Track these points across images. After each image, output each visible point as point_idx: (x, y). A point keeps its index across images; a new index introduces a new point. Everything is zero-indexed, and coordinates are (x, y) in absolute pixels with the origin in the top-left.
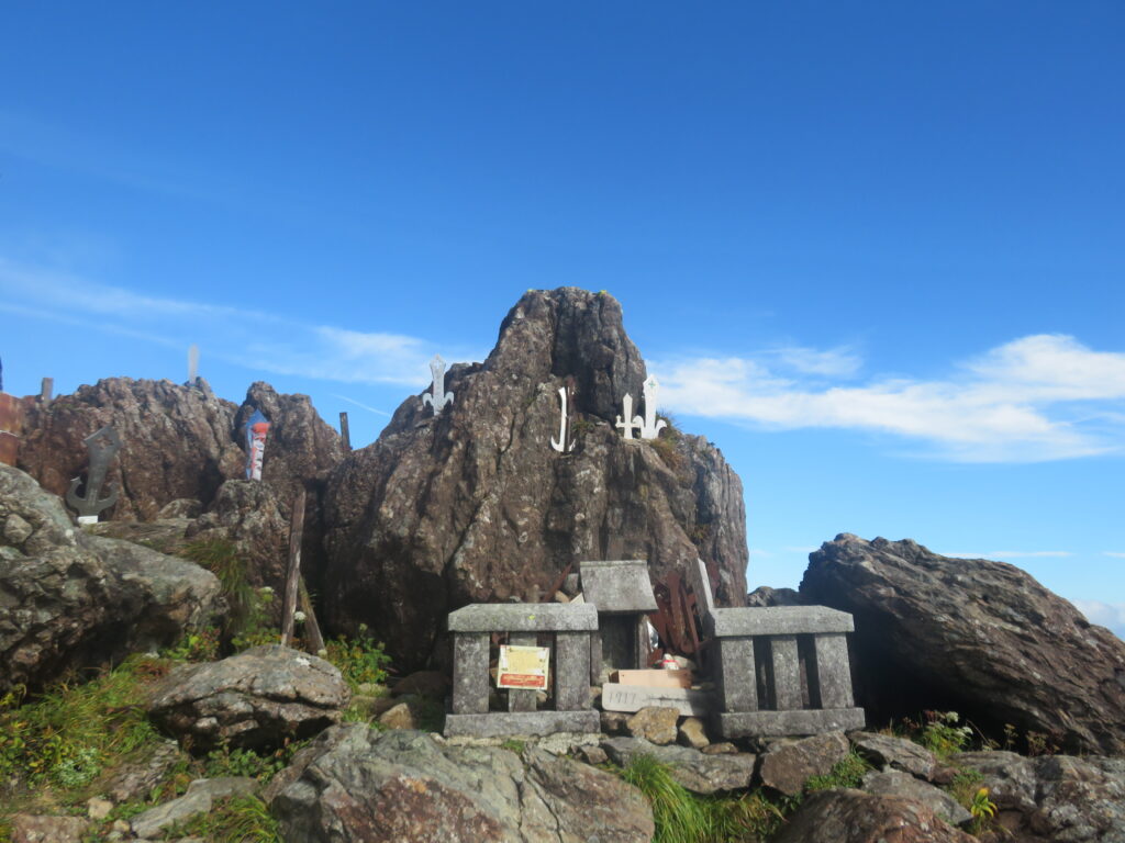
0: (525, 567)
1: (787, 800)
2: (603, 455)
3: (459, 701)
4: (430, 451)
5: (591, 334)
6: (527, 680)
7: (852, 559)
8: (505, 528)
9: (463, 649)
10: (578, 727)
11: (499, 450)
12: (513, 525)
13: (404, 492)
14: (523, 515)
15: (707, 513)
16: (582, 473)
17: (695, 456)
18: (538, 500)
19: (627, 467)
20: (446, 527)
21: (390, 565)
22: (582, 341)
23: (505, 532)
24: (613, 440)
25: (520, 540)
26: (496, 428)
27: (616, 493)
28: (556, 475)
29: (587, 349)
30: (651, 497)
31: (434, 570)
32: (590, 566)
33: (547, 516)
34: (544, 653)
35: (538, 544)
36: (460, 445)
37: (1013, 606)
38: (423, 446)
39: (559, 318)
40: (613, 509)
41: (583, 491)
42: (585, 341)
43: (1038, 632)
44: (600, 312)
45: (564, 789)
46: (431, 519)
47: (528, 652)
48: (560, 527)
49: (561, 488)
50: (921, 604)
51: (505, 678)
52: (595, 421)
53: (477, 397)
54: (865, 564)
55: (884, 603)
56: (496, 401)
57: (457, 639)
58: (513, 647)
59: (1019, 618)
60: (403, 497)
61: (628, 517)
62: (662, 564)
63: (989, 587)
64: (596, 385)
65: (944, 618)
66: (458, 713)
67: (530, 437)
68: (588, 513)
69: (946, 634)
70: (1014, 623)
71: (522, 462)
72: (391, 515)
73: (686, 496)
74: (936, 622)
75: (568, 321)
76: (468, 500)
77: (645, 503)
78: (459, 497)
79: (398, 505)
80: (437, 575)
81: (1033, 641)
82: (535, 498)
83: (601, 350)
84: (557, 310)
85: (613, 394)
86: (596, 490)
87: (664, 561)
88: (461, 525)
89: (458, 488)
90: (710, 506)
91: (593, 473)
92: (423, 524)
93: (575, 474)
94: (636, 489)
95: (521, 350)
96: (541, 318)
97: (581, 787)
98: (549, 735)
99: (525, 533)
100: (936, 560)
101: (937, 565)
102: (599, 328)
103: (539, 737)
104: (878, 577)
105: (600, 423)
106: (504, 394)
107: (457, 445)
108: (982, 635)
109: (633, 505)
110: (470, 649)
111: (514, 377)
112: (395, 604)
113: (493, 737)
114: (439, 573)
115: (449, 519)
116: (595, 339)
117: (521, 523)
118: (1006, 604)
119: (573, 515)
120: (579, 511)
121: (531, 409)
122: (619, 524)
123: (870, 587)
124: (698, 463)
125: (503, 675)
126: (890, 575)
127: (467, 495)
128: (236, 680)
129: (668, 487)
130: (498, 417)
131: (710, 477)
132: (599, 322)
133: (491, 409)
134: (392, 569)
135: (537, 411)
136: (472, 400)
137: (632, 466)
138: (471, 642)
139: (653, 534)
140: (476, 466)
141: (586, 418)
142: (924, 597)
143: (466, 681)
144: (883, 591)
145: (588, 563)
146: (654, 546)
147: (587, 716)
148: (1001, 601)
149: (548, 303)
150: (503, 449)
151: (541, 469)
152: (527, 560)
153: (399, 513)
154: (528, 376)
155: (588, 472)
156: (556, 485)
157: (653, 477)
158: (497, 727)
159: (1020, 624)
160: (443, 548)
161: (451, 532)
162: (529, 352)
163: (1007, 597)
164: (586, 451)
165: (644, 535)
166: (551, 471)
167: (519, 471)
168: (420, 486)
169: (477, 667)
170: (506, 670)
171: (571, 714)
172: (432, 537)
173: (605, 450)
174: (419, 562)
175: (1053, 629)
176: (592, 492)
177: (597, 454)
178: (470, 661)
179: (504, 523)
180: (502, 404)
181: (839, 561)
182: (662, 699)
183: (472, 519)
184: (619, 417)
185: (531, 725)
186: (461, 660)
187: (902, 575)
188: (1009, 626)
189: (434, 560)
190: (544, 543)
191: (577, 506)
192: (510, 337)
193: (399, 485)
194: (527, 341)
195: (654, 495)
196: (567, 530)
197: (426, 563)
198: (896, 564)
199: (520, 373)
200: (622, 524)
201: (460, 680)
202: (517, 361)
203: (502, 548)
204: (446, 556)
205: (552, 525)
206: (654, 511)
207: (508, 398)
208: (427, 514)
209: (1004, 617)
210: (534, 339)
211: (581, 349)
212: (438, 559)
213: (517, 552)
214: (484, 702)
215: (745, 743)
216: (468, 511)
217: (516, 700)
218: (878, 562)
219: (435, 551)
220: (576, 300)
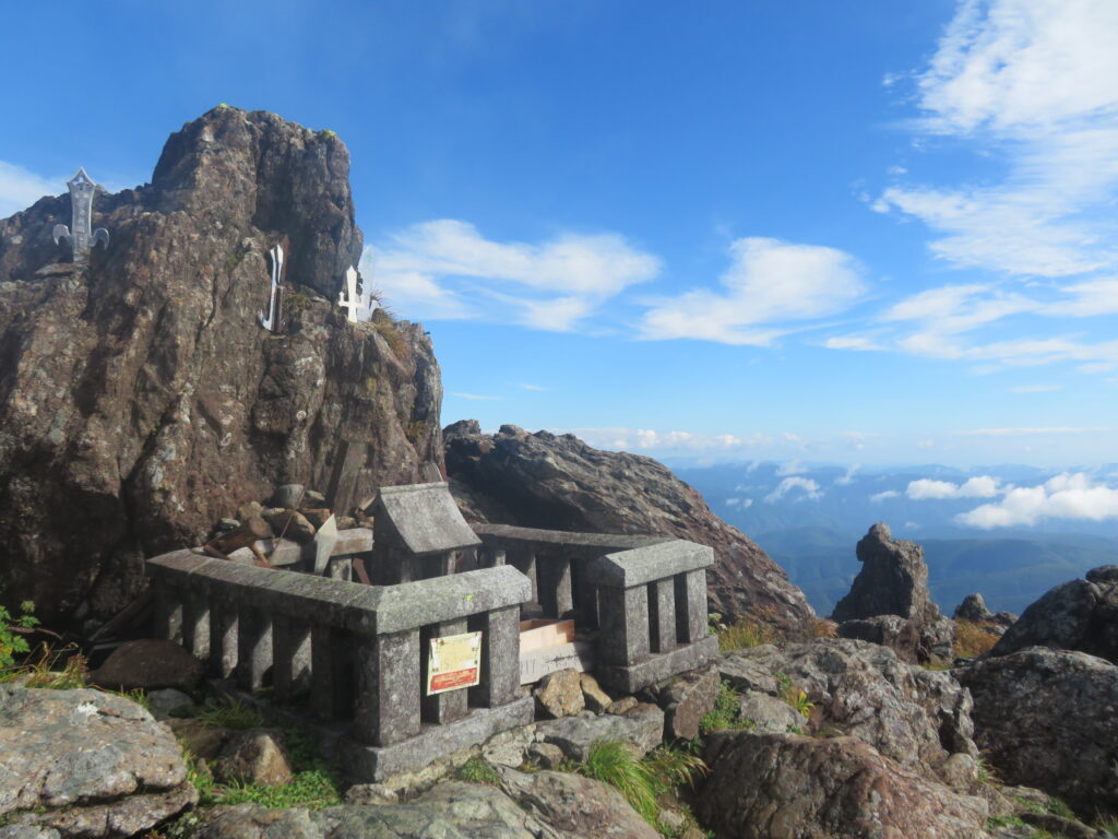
0: (231, 478)
1: (689, 745)
2: (323, 338)
3: (388, 727)
4: (85, 315)
5: (315, 184)
6: (459, 677)
7: (534, 455)
8: (203, 428)
9: (390, 654)
10: (516, 721)
11: (202, 323)
12: (214, 425)
13: (51, 375)
14: (227, 411)
15: (424, 409)
16: (303, 360)
17: (416, 347)
18: (243, 391)
19: (356, 356)
20: (123, 428)
21: (24, 483)
22: (299, 191)
23: (204, 433)
24: (337, 320)
25: (222, 444)
26: (197, 293)
27: (335, 386)
28: (267, 361)
29: (306, 202)
30: (380, 392)
31: (107, 490)
32: (391, 492)
33: (252, 411)
34: (475, 639)
35: (241, 448)
36: (151, 314)
37: (668, 497)
38: (74, 307)
39: (264, 154)
40: (331, 405)
41: (303, 382)
42: (304, 191)
43: (686, 519)
44: (329, 158)
45: (573, 821)
46: (104, 417)
47: (460, 641)
48: (275, 427)
49: (273, 378)
50: (604, 498)
51: (436, 681)
52: (308, 294)
53: (171, 247)
54: (550, 460)
55: (568, 497)
56: (196, 255)
57: (382, 642)
58: (445, 639)
59: (674, 508)
60: (50, 383)
61: (350, 415)
62: (385, 468)
63: (650, 481)
64: (316, 251)
65: (625, 511)
66: (387, 745)
67: (235, 309)
68: (310, 410)
69: (625, 525)
70: (671, 512)
71: (223, 340)
72: (33, 411)
73: (408, 390)
74: (618, 515)
75: (278, 160)
76: (160, 393)
77: (373, 400)
78: (142, 386)
79: (43, 395)
80: (111, 495)
81: (684, 527)
82: (238, 388)
83: (328, 208)
84: (261, 142)
85: (335, 264)
86: (320, 382)
87: (387, 464)
88: (148, 426)
89: (142, 374)
90: (429, 402)
91: (316, 360)
92: (91, 425)
93: (293, 361)
94: (362, 382)
95: (225, 189)
96: (241, 147)
97: (587, 811)
98: (488, 740)
99: (229, 435)
100: (599, 455)
101: (601, 460)
102: (327, 179)
103: (480, 747)
104: (561, 472)
105: (318, 299)
106: (207, 248)
107: (145, 314)
108: (654, 525)
109: (357, 402)
110: (399, 653)
111: (219, 225)
112: (24, 537)
113: (432, 763)
114: (116, 495)
115: (129, 418)
116: (321, 191)
117: (226, 421)
118: (663, 495)
119: (293, 413)
120: (300, 408)
121: (237, 271)
122: (337, 423)
123: (553, 481)
124: (419, 355)
125: (434, 677)
126: (571, 470)
127: (158, 384)
128: (15, 792)
129: (396, 383)
130: (197, 278)
131: (429, 371)
132: (327, 172)
133: (188, 266)
134: (27, 488)
135: (244, 274)
136: (164, 251)
137: (361, 356)
138: (399, 643)
139: (377, 435)
140: (177, 346)
141: (297, 290)
142: (605, 491)
143: (395, 697)
144: (566, 486)
145: (389, 489)
146: (376, 447)
147: (523, 706)
148: (658, 493)
149: (250, 130)
150: (206, 322)
151: (246, 351)
152: (233, 469)
153: (47, 408)
154: (236, 226)
155: (310, 359)
156: (265, 374)
157: (384, 369)
158: (435, 749)
159: (675, 513)
160: (118, 459)
161: (132, 435)
162: (237, 193)
163: (663, 489)
164: (303, 332)
165: (365, 435)
166: (259, 354)
167: (218, 353)
168: (76, 367)
169: (406, 676)
170: (437, 670)
171: (508, 708)
172: (105, 443)
173: (326, 333)
174: (81, 478)
175: (696, 515)
176: (314, 385)
177: (316, 336)
178: (399, 670)
179: (202, 422)
180: (204, 262)
181: (521, 455)
182: (557, 660)
183: (166, 418)
184: (342, 294)
185: (471, 734)
186: (387, 670)
187: (580, 470)
188: (667, 515)
189: (106, 476)
190: (249, 446)
191: (297, 401)
192: (208, 168)
193: (42, 365)
194: (233, 177)
195: (383, 390)
196: (285, 431)
197: (93, 479)
198: (575, 461)
199: (225, 221)
200: (341, 422)
201: (387, 698)
202: (220, 203)
203: (202, 454)
204: (124, 469)
205: (263, 424)
206: (381, 409)
207: (212, 253)
208: (98, 411)
209: (662, 507)
210: (242, 177)
211: (298, 200)
212: (112, 474)
213: (219, 460)
214: (416, 719)
215: (646, 695)
216: (160, 407)
217: (447, 706)
218: (559, 458)
219: (107, 463)
220: (292, 135)
